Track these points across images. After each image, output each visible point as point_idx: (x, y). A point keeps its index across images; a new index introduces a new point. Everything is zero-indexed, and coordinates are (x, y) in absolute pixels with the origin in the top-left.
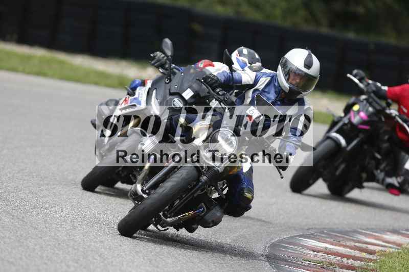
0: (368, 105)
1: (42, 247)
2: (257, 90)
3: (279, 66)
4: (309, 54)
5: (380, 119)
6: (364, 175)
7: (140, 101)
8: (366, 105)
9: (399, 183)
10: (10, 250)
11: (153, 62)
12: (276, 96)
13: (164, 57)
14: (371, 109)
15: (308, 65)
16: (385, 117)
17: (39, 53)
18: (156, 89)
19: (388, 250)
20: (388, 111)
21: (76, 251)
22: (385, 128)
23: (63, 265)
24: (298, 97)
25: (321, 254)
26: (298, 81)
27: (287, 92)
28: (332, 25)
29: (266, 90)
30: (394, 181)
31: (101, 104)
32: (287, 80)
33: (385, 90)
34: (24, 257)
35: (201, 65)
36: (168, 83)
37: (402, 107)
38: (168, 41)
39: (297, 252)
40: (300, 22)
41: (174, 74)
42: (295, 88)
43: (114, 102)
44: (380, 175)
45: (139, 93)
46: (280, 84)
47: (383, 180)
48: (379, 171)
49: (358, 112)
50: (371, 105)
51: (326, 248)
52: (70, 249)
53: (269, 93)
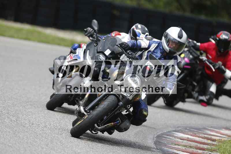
0: (189, 54)
1: (28, 137)
2: (150, 51)
3: (163, 37)
4: (180, 30)
5: (197, 62)
6: (186, 95)
7: (80, 57)
8: (188, 54)
9: (207, 99)
10: (9, 139)
11: (86, 34)
12: (161, 55)
13: (92, 31)
14: (191, 56)
15: (180, 36)
16: (199, 61)
17: (27, 27)
18: (89, 49)
19: (223, 139)
20: (201, 58)
21: (47, 139)
22: (199, 67)
23: (39, 147)
24: (174, 55)
25: (185, 141)
26: (174, 46)
27: (168, 52)
28: (192, 12)
29: (155, 51)
30: (204, 98)
31: (56, 59)
32: (168, 45)
33: (198, 45)
34: (17, 143)
35: (113, 34)
36: (96, 46)
37: (208, 55)
38: (95, 21)
39: (171, 140)
40: (174, 10)
41: (99, 40)
42: (173, 50)
43: (63, 58)
44: (196, 95)
45: (79, 52)
46: (164, 47)
47: (197, 97)
48: (195, 92)
49: (184, 58)
50: (191, 54)
51: (188, 138)
52: (43, 138)
53: (157, 53)
